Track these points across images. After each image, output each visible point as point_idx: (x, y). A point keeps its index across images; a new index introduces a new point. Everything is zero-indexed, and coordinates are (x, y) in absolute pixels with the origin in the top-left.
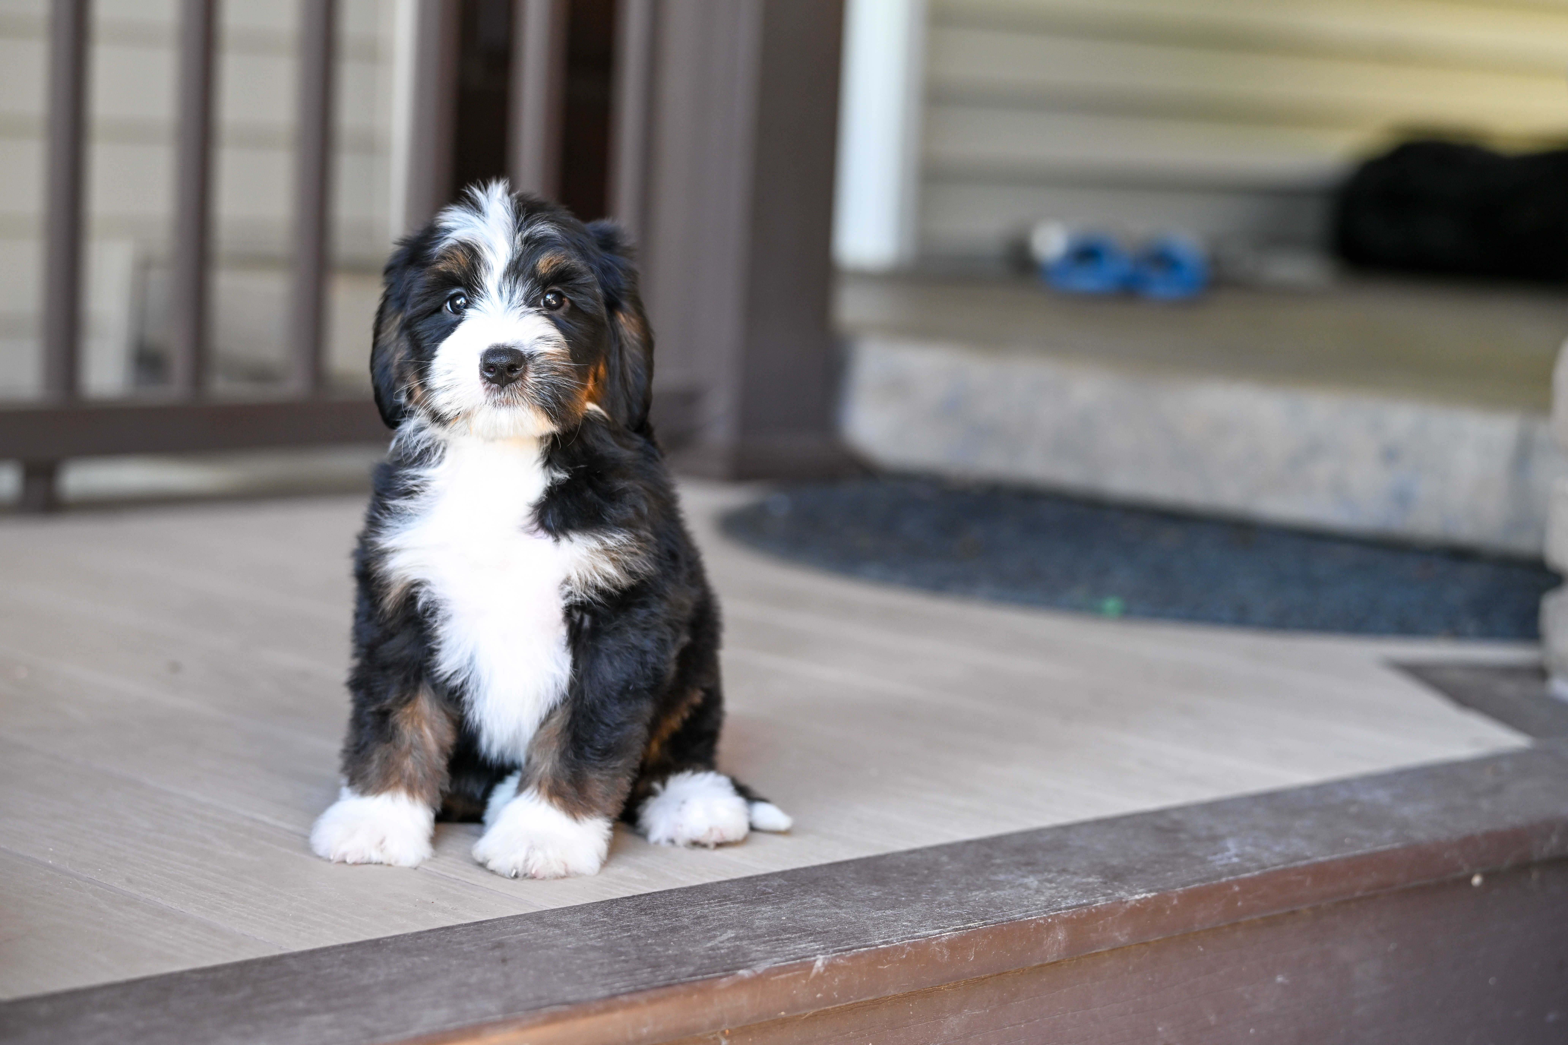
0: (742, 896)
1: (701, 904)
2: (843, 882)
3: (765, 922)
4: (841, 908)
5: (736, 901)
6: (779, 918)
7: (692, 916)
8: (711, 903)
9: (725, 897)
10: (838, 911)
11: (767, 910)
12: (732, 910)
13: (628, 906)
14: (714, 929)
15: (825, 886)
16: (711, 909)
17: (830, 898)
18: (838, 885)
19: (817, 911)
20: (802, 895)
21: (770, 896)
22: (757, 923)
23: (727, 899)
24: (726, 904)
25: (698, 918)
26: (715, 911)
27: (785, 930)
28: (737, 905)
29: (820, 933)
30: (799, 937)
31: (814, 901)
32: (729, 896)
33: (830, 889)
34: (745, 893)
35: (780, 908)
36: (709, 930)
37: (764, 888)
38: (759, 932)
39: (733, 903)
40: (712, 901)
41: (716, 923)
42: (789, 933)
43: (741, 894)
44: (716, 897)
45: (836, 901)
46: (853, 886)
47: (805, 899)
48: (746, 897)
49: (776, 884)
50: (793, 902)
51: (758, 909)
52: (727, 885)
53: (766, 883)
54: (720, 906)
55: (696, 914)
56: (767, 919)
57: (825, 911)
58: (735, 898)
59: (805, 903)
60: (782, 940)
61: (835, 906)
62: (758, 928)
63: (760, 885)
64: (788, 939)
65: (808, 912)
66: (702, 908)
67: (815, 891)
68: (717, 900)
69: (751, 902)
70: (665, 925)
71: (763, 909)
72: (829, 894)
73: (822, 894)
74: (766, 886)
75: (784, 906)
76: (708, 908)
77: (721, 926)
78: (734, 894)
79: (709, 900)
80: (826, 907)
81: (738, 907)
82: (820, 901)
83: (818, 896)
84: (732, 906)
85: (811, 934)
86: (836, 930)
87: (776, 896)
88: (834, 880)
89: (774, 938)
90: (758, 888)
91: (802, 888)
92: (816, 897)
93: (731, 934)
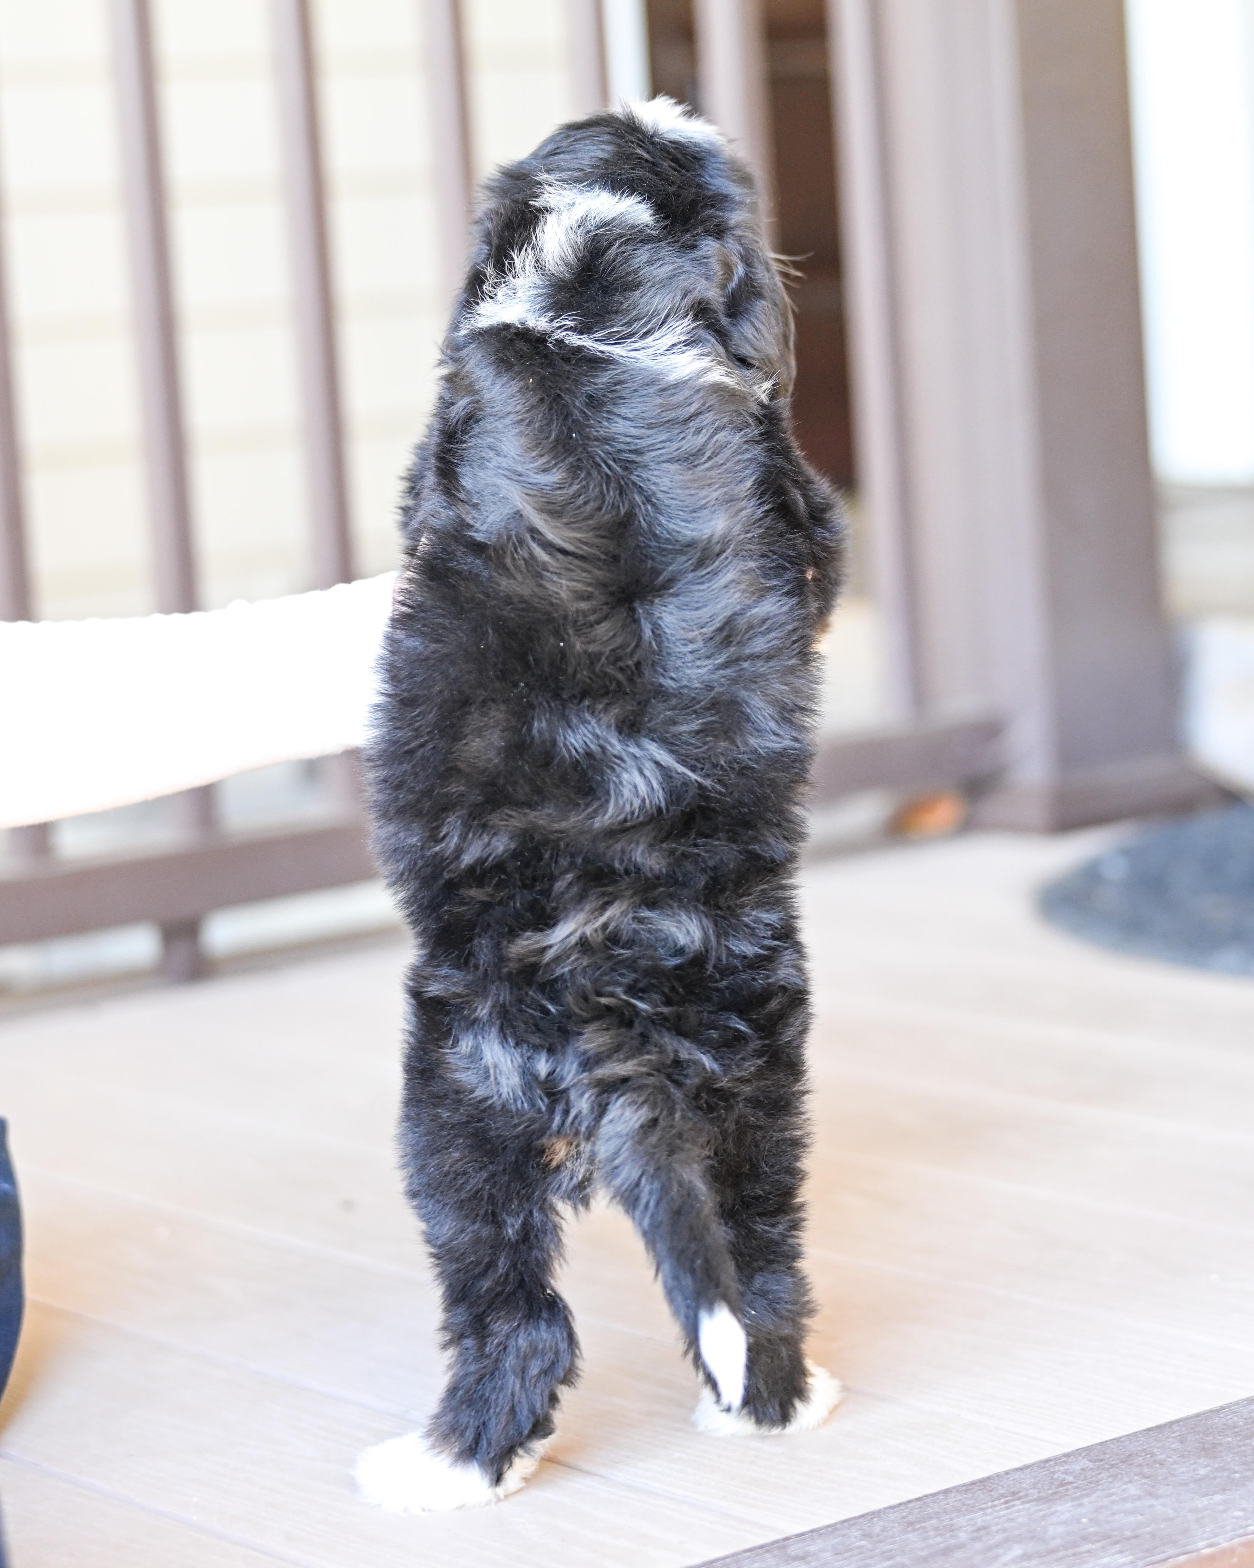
0: (1035, 1491)
1: (983, 1509)
2: (1163, 1457)
3: (1061, 1529)
4: (1156, 1497)
5: (1027, 1499)
6: (1078, 1521)
7: (970, 1529)
8: (996, 1506)
9: (1014, 1494)
10: (1153, 1502)
11: (1064, 1509)
12: (1021, 1512)
13: (892, 1518)
14: (998, 1545)
15: (1140, 1466)
16: (995, 1514)
17: (1145, 1483)
18: (1155, 1462)
19: (1128, 1506)
20: (1110, 1482)
21: (1069, 1487)
22: (1051, 1531)
23: (1017, 1496)
24: (1014, 1506)
25: (978, 1530)
26: (999, 1517)
27: (1085, 1539)
28: (1028, 1506)
29: (1128, 1539)
30: (1103, 1548)
31: (1124, 1490)
32: (1018, 1492)
33: (1146, 1470)
34: (1039, 1486)
35: (1081, 1505)
36: (990, 1548)
37: (1063, 1476)
38: (1053, 1544)
39: (1023, 1503)
40: (997, 1502)
41: (999, 1537)
42: (1090, 1542)
43: (1034, 1488)
44: (1003, 1496)
45: (1153, 1487)
46: (1175, 1462)
47: (1113, 1488)
48: (1039, 1492)
49: (1079, 1468)
50: (1098, 1493)
51: (1054, 1509)
52: (1017, 1475)
53: (1066, 1467)
54: (1007, 1508)
55: (975, 1524)
56: (1065, 1523)
57: (1138, 1504)
58: (1026, 1495)
59: (1113, 1494)
60: (1081, 1553)
61: (1150, 1494)
62: (1054, 1538)
63: (1059, 1471)
64: (1088, 1552)
65: (1116, 1507)
66: (985, 1515)
67: (1127, 1474)
68: (1002, 1501)
69: (1046, 1500)
70: (938, 1544)
71: (1060, 1508)
72: (1145, 1477)
73: (1136, 1478)
74: (1066, 1472)
75: (1086, 1501)
76: (991, 1514)
77: (1007, 1540)
78: (1025, 1489)
79: (993, 1501)
80: (1139, 1498)
81: (1029, 1509)
82: (1133, 1490)
83: (1130, 1482)
84: (1021, 1507)
85: (1116, 1543)
86: (1149, 1533)
87: (1077, 1487)
88: (1153, 1455)
89: (1070, 1552)
90: (1056, 1476)
91: (1111, 1471)
92: (1126, 1483)
93: (1017, 1550)
